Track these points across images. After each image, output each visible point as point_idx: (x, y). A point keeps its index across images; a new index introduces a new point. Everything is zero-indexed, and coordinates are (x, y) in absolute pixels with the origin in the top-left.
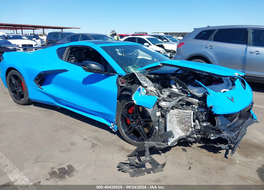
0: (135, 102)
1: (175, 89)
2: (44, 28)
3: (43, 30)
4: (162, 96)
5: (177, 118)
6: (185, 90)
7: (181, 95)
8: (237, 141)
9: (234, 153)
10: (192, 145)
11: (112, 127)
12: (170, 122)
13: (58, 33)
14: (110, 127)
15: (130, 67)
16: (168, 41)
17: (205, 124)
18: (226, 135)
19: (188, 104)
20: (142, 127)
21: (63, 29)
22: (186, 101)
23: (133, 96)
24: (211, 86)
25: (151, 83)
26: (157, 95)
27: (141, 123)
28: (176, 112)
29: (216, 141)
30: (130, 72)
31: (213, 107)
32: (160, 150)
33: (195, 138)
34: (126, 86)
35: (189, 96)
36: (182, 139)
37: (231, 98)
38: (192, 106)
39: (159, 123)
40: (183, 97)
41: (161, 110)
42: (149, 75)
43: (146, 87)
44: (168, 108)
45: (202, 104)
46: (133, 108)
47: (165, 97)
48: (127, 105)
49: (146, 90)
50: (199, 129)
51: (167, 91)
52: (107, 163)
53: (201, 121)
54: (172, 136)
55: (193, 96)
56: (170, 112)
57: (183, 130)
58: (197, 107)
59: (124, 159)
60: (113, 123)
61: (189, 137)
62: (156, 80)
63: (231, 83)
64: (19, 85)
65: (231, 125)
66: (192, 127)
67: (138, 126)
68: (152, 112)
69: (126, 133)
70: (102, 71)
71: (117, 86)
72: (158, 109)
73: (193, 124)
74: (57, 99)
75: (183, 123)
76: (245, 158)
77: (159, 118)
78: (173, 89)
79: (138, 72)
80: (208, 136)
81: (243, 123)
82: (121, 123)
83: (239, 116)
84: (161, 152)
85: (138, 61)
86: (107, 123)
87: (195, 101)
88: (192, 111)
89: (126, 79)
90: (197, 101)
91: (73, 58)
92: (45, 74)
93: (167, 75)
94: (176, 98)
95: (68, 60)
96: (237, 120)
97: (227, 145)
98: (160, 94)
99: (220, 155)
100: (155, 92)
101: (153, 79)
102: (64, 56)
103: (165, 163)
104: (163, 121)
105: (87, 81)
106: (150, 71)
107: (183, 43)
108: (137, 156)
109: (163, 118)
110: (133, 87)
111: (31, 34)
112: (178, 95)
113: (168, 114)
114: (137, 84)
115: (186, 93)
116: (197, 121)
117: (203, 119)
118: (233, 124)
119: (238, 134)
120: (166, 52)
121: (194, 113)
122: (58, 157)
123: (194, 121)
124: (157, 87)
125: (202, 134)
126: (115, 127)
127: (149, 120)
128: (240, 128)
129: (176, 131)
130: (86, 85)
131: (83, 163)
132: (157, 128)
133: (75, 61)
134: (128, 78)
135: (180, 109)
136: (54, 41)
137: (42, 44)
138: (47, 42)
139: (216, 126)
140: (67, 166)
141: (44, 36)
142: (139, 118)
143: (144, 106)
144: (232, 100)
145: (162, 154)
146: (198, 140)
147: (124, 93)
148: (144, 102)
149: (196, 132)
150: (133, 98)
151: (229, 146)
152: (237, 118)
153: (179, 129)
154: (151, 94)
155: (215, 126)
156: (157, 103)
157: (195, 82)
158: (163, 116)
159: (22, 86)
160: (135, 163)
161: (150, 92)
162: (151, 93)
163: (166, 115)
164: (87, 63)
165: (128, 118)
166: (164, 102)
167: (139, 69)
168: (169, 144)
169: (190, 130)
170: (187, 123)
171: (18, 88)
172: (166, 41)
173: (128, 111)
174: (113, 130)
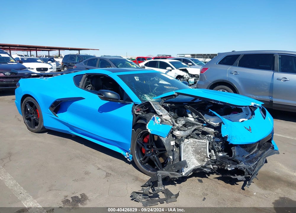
0: (149, 131)
1: (191, 118)
2: (59, 49)
3: (58, 51)
4: (177, 125)
5: (192, 147)
6: (201, 119)
7: (197, 125)
8: (254, 172)
9: (250, 184)
10: (209, 176)
11: (127, 156)
12: (184, 151)
13: (75, 56)
14: (125, 157)
15: (146, 95)
16: (193, 64)
17: (221, 154)
18: (242, 166)
19: (204, 133)
20: (157, 157)
21: (80, 51)
22: (202, 131)
23: (148, 125)
24: (229, 115)
25: (166, 112)
26: (172, 124)
27: (156, 152)
28: (192, 141)
29: (233, 172)
30: (146, 101)
31: (228, 137)
32: (175, 181)
33: (211, 168)
34: (141, 115)
35: (204, 125)
36: (198, 169)
37: (249, 128)
38: (208, 136)
39: (174, 152)
40: (199, 126)
41: (176, 139)
42: (164, 104)
43: (161, 116)
44: (182, 137)
45: (217, 134)
46: (148, 137)
47: (180, 126)
48: (142, 134)
49: (161, 118)
50: (215, 159)
51: (183, 120)
52: (120, 193)
53: (217, 151)
54: (186, 166)
55: (209, 126)
56: (185, 142)
57: (199, 160)
58: (212, 137)
59: (138, 189)
60: (128, 152)
61: (205, 167)
62: (172, 109)
63: (250, 112)
64: (34, 112)
65: (249, 156)
66: (207, 157)
67: (153, 155)
68: (166, 141)
69: (141, 162)
70: (118, 100)
71: (133, 115)
72: (172, 138)
73: (208, 154)
74: (72, 127)
75: (198, 153)
76: (262, 190)
77: (173, 147)
78: (189, 118)
79: (154, 100)
80: (224, 167)
81: (263, 153)
82: (136, 152)
83: (258, 146)
84: (176, 183)
85: (156, 88)
86: (122, 152)
87: (210, 131)
88: (208, 141)
89: (142, 107)
90: (213, 130)
91: (90, 85)
92: (61, 101)
93: (184, 104)
94: (192, 127)
95: (85, 88)
96: (256, 151)
97: (244, 176)
98: (175, 123)
99: (237, 187)
100: (170, 121)
101: (168, 108)
102: (81, 83)
103: (178, 193)
104: (178, 151)
105: (102, 109)
106: (165, 100)
107: (207, 69)
108: (151, 187)
109: (177, 147)
110: (148, 115)
111: (46, 56)
112: (193, 124)
113: (182, 143)
114: (152, 112)
115: (202, 122)
116: (213, 151)
117: (219, 149)
118: (251, 154)
119: (256, 165)
120: (190, 76)
121: (209, 143)
122: (71, 186)
123: (210, 151)
124: (172, 116)
125: (219, 165)
126: (130, 156)
127: (163, 149)
128: (259, 159)
129: (191, 161)
130: (101, 113)
131: (96, 192)
132: (171, 157)
133: (91, 89)
134: (143, 107)
135: (196, 138)
136: (70, 63)
137: (58, 67)
138: (62, 65)
139: (233, 156)
140: (80, 195)
141: (60, 58)
142: (154, 147)
143: (158, 135)
144: (250, 130)
145: (177, 184)
146: (214, 171)
147: (139, 121)
148: (158, 131)
149: (212, 162)
150: (147, 126)
151: (245, 177)
152: (256, 149)
153: (194, 159)
154: (166, 123)
155: (231, 156)
156: (172, 132)
157: (209, 112)
158: (178, 146)
159: (37, 113)
160: (148, 192)
161: (164, 121)
162: (166, 121)
163: (180, 144)
164: (103, 92)
165: (143, 147)
166: (178, 131)
167: (155, 98)
168: (184, 174)
169: (206, 160)
170: (203, 153)
171: (32, 116)
172: (191, 64)
173: (143, 140)
174: (128, 160)
